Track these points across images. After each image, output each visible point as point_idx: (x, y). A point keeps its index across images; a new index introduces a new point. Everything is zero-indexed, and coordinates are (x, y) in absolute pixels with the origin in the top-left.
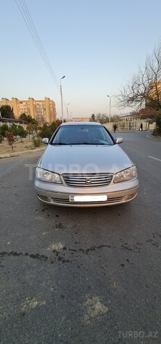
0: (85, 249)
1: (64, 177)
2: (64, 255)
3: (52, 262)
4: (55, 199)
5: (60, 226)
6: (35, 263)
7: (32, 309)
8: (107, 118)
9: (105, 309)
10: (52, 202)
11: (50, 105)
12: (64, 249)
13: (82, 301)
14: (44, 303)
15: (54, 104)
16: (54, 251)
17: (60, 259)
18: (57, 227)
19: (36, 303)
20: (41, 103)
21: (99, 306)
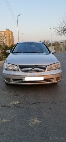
0: (31, 103)
1: (20, 67)
2: (19, 105)
3: (13, 108)
4: (15, 80)
5: (17, 95)
6: (4, 108)
7: (3, 122)
8: (50, 44)
9: (39, 122)
10: (13, 82)
11: (9, 34)
12: (19, 103)
13: (28, 120)
14: (9, 120)
15: (12, 34)
16: (14, 104)
17: (17, 107)
18: (15, 96)
19: (5, 121)
20: (3, 33)
21: (36, 121)
